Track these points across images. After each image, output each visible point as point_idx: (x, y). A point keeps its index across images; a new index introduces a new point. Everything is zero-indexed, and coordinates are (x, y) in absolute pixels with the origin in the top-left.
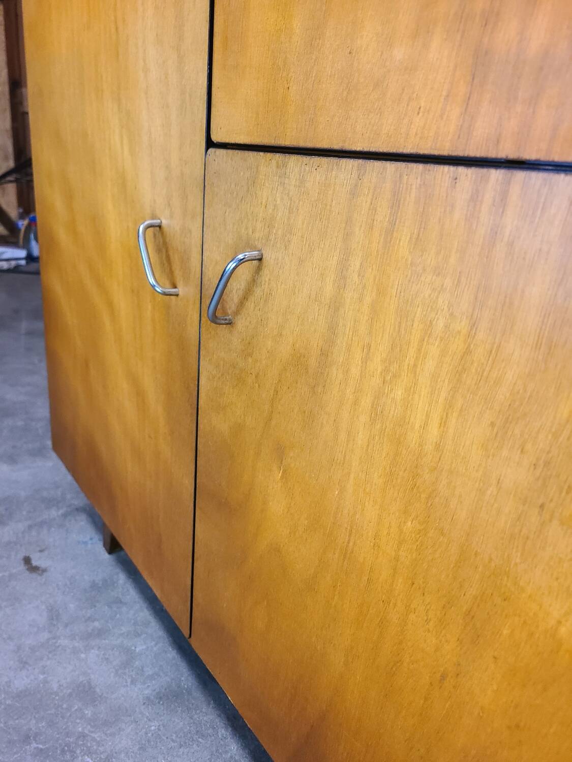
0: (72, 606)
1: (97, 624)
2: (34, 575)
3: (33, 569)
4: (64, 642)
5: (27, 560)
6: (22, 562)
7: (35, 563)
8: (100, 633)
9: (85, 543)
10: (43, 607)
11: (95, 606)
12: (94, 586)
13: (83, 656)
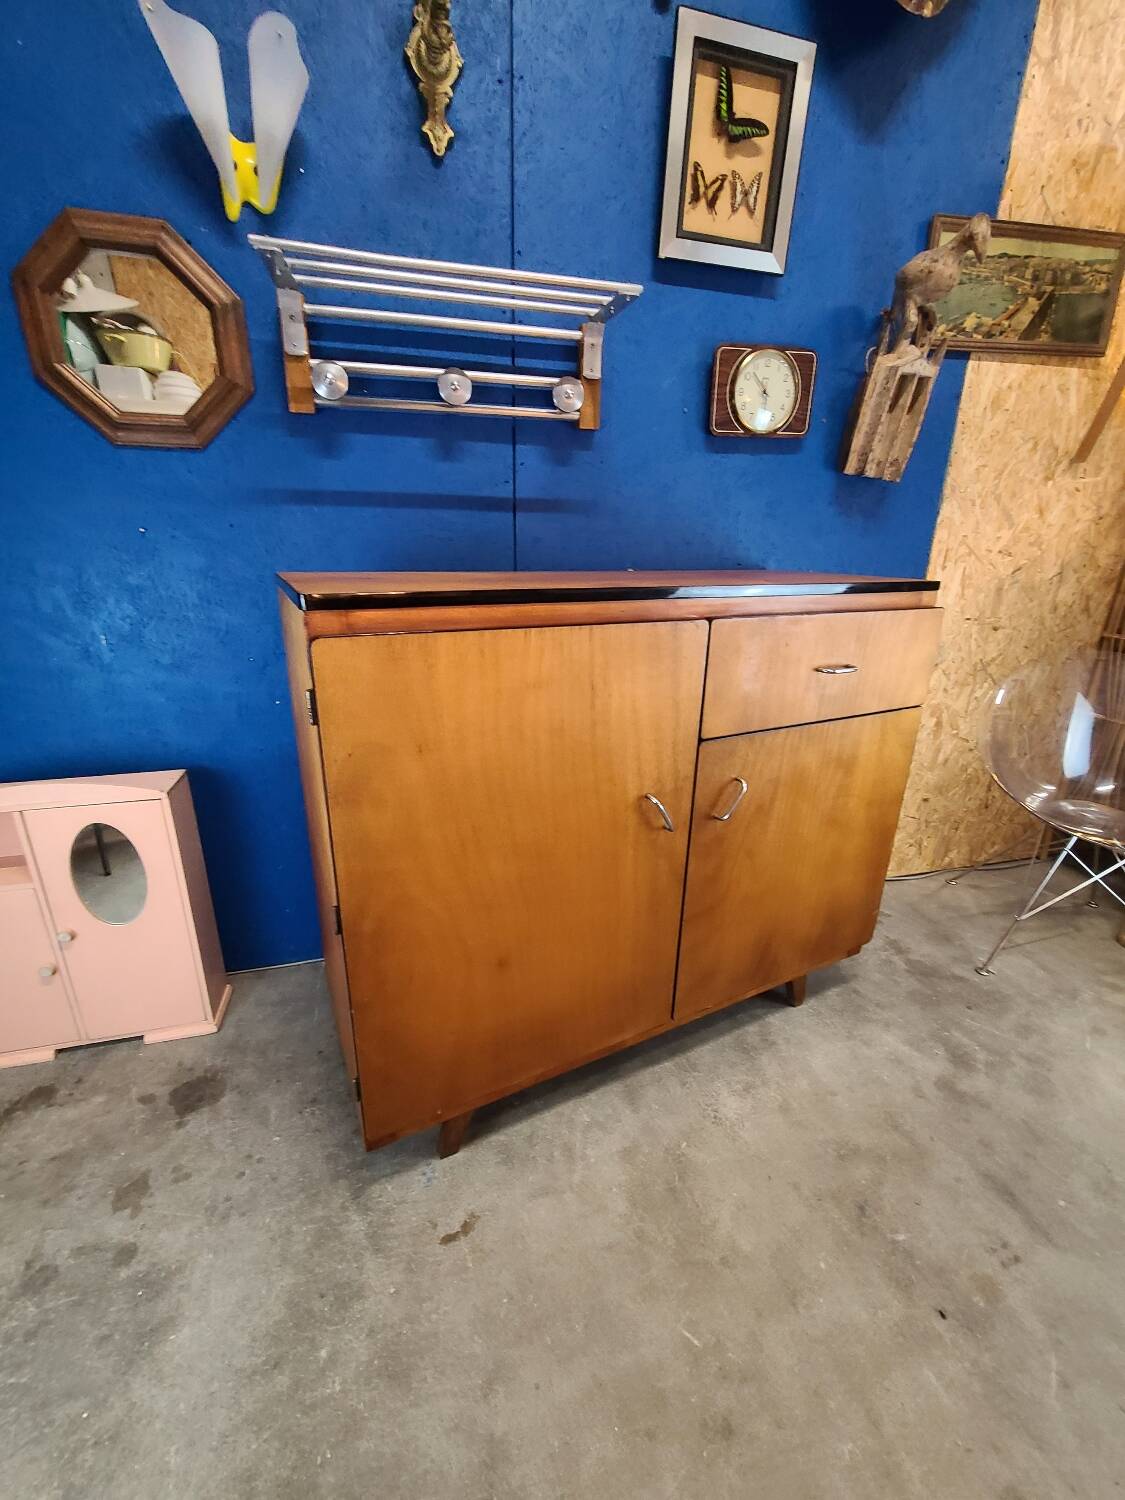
0: (531, 1178)
1: (556, 1154)
2: (478, 1226)
3: (466, 1228)
4: (576, 1178)
5: (449, 1239)
6: (452, 1244)
7: (457, 1228)
8: (568, 1150)
9: (429, 1180)
10: (531, 1205)
11: (533, 1158)
12: (504, 1162)
13: (592, 1160)
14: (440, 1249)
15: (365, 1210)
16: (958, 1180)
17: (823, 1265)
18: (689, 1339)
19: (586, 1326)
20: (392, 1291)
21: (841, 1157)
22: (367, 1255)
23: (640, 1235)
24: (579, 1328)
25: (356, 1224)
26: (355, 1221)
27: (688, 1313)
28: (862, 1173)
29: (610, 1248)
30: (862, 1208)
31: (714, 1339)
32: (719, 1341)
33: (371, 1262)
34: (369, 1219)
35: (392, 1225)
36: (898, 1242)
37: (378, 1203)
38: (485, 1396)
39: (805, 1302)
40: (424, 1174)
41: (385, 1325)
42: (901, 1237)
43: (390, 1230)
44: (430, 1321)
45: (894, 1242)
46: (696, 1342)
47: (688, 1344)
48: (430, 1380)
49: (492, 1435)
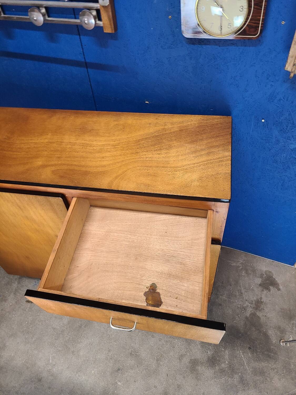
14: (25, 302)
15: (19, 283)
16: (155, 387)
17: (93, 372)
18: (50, 359)
19: (35, 340)
20: (11, 304)
21: (131, 354)
22: (13, 293)
23: (63, 331)
24: (34, 339)
25: (15, 285)
26: (16, 284)
27: (55, 355)
28: (131, 362)
29: (54, 329)
30: (119, 370)
31: (54, 364)
32: (55, 365)
33: (12, 296)
34: (18, 285)
35: (21, 290)
36: (117, 384)
37: (22, 283)
38: (9, 337)
39: (80, 374)
40: (35, 282)
41: (5, 310)
42: (119, 384)
43: (20, 291)
44: (12, 316)
45: (116, 383)
46: (51, 361)
47: (49, 360)
48: (4, 326)
49: (5, 344)
